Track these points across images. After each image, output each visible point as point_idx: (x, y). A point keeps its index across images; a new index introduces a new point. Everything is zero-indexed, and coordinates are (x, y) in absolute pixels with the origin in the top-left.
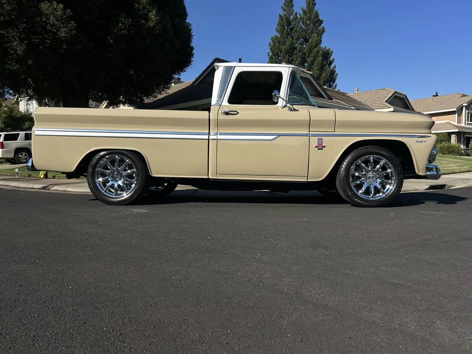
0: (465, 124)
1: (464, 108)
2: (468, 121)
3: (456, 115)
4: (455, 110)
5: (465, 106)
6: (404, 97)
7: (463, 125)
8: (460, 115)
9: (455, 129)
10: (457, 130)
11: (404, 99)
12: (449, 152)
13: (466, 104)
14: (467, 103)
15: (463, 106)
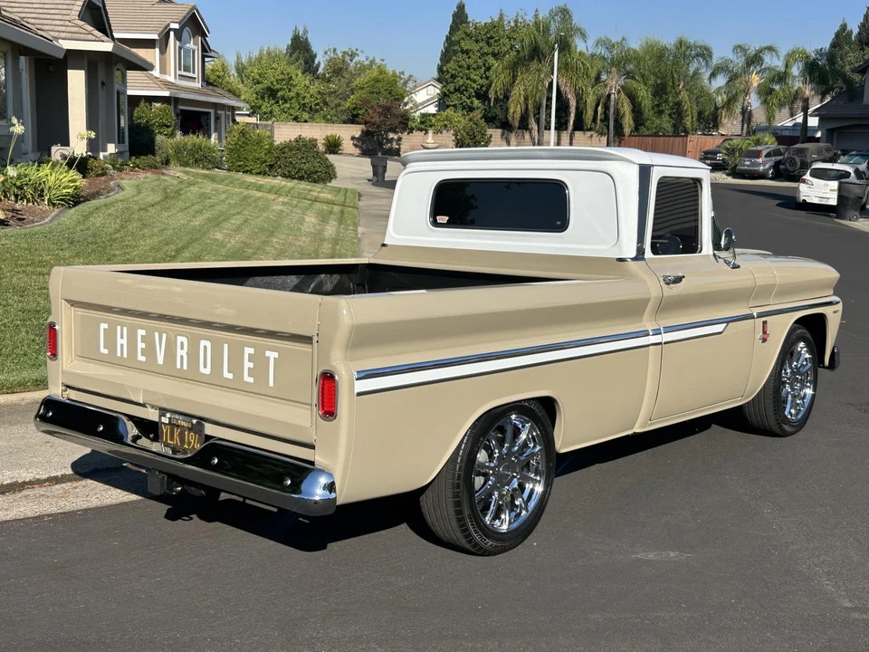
0: (175, 78)
1: (172, 34)
2: (180, 69)
3: (157, 50)
4: (155, 37)
5: (175, 30)
6: (101, 5)
7: (171, 78)
8: (163, 51)
9: (162, 89)
10: (167, 94)
11: (99, 8)
12: (196, 161)
13: (176, 26)
14: (179, 23)
15: (170, 29)
